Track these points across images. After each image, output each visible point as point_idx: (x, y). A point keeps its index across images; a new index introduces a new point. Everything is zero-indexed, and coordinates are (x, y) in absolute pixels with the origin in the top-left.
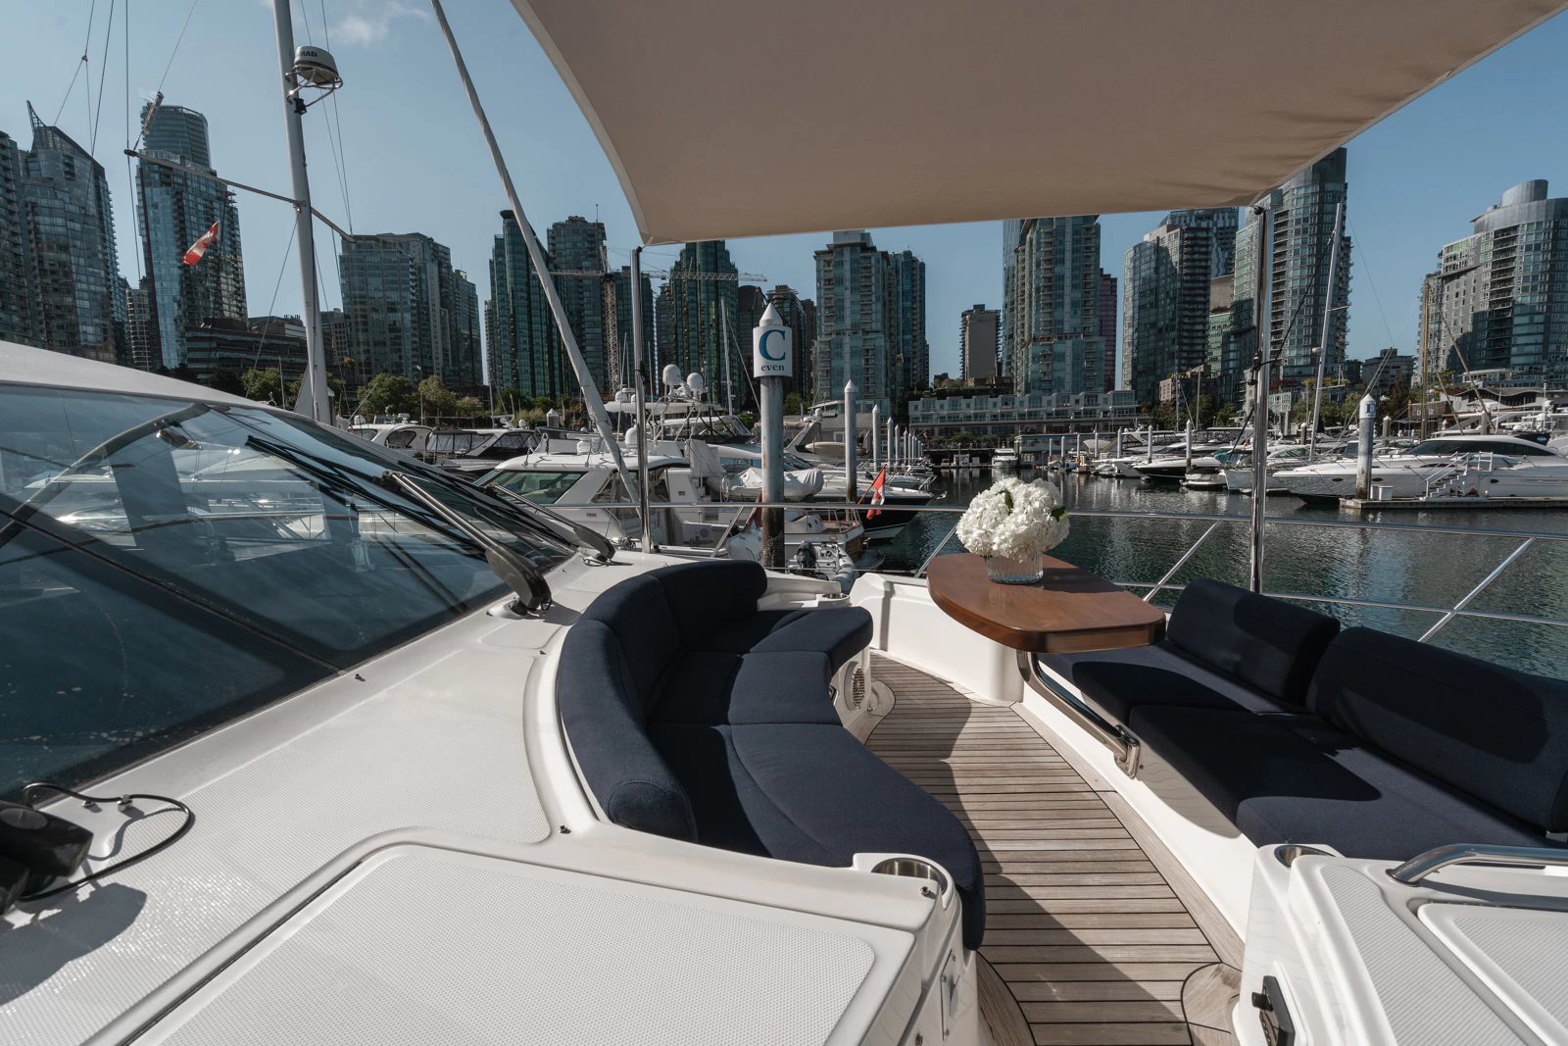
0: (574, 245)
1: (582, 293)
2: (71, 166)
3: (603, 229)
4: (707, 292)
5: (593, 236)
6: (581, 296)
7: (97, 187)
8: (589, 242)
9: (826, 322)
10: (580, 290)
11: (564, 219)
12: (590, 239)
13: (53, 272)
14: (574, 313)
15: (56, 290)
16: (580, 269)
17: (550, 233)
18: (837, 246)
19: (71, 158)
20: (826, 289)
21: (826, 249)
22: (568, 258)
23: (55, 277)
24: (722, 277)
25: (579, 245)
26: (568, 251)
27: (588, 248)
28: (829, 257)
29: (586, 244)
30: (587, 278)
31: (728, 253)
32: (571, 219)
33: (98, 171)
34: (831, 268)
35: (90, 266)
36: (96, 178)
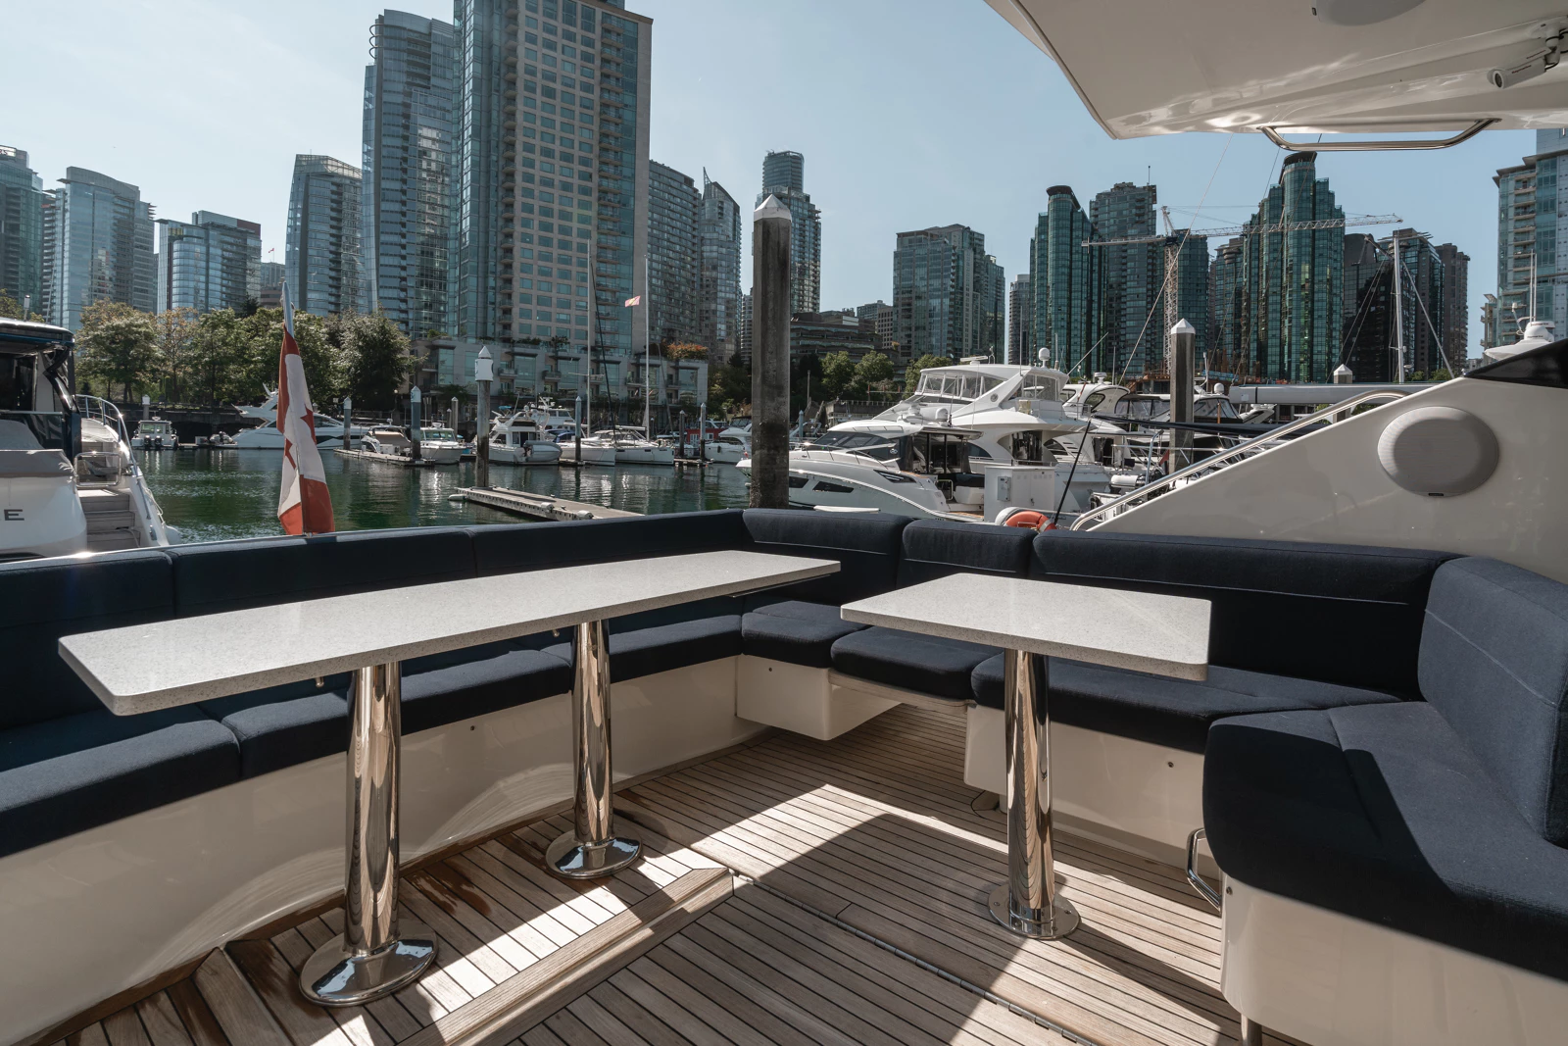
0: (1120, 213)
1: (1125, 264)
2: (721, 208)
3: (1155, 191)
4: (1299, 246)
5: (1142, 200)
6: (1124, 267)
7: (735, 221)
8: (1137, 208)
9: (1515, 267)
10: (1124, 261)
11: (1108, 188)
12: (1138, 204)
13: (707, 286)
14: (1114, 286)
15: (707, 299)
16: (1126, 237)
17: (1093, 204)
18: (1540, 158)
19: (722, 203)
20: (1517, 221)
21: (1523, 163)
22: (1112, 228)
23: (708, 289)
24: (1322, 225)
25: (1125, 212)
26: (1112, 221)
27: (1136, 215)
28: (1523, 176)
29: (1134, 211)
30: (1133, 246)
31: (1332, 195)
32: (1117, 187)
33: (736, 208)
34: (1530, 189)
35: (728, 279)
36: (735, 214)
